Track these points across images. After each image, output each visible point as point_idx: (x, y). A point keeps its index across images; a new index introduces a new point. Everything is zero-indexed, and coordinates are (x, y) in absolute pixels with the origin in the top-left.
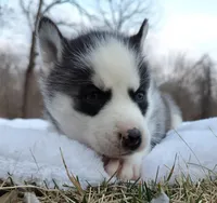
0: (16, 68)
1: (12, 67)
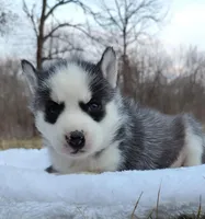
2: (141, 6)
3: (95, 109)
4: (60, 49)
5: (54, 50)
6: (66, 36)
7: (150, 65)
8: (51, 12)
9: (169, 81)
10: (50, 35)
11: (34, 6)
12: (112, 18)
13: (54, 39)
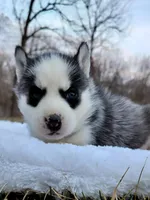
0: (8, 64)
1: (5, 64)
2: (109, 18)
3: (72, 97)
4: (39, 47)
5: (34, 48)
6: (45, 37)
7: (111, 67)
8: (35, 17)
9: (124, 82)
10: (33, 35)
11: (22, 10)
12: (83, 26)
13: (36, 39)
